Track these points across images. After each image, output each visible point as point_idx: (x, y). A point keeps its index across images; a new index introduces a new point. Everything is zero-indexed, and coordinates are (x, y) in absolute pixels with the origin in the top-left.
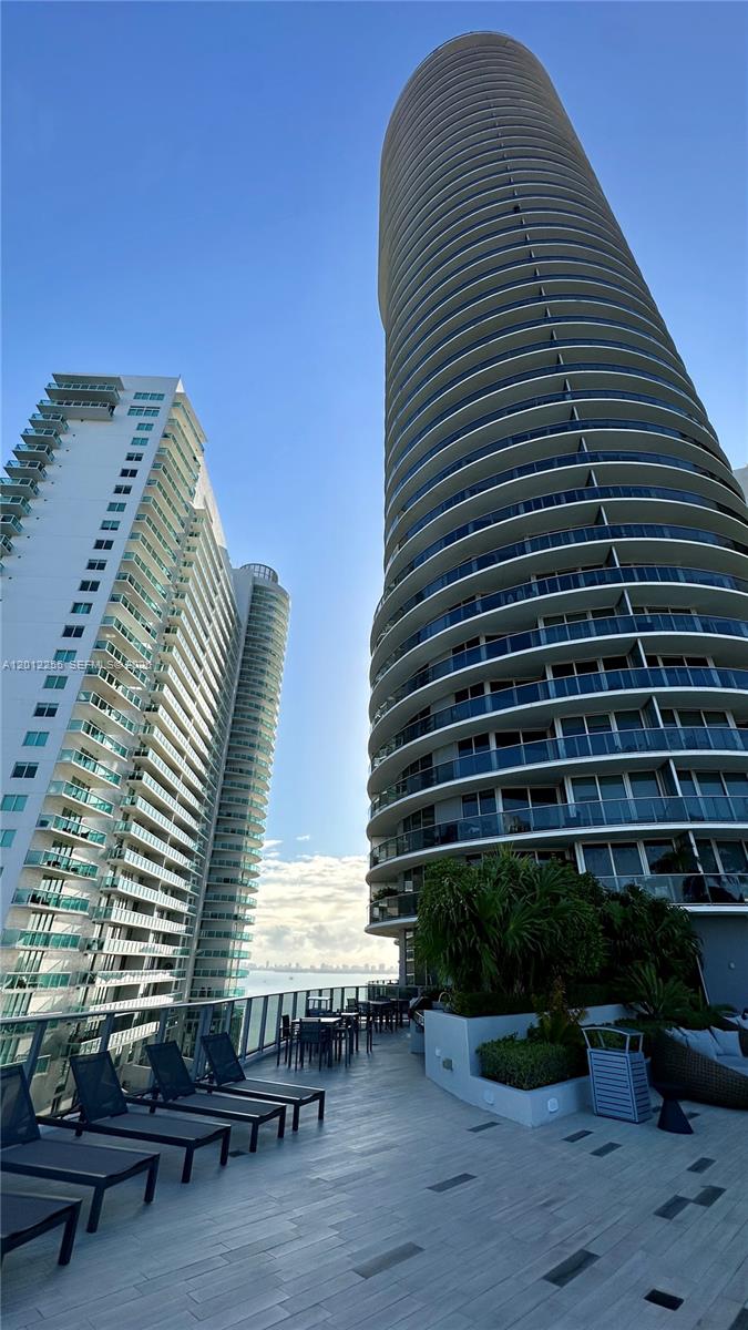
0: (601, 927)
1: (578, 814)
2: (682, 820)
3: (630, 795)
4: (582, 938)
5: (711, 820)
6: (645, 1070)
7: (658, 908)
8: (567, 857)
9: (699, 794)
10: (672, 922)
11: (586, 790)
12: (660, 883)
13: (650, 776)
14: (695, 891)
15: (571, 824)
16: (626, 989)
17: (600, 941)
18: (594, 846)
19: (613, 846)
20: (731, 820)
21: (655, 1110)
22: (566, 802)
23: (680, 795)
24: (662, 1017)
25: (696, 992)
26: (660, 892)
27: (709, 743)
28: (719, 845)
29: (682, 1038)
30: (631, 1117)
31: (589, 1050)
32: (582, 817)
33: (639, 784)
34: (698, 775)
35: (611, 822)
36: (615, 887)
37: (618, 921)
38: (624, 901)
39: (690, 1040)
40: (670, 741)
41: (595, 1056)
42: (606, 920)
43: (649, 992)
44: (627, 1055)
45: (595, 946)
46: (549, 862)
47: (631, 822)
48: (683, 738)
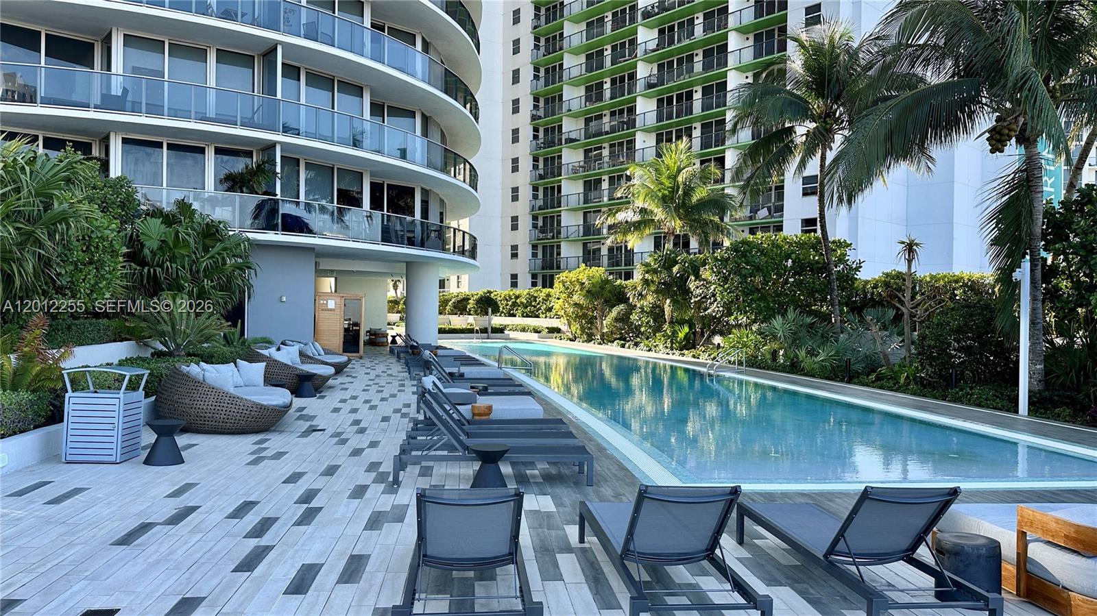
0: (125, 250)
1: (125, 91)
2: (273, 129)
3: (212, 81)
4: (91, 262)
5: (308, 136)
6: (142, 410)
7: (211, 232)
8: (95, 152)
9: (303, 101)
10: (225, 249)
11: (146, 59)
12: (223, 203)
13: (246, 61)
14: (267, 216)
15: (110, 103)
16: (143, 324)
17: (119, 267)
18: (140, 142)
19: (170, 147)
20: (330, 140)
21: (144, 448)
22: (109, 68)
23: (279, 96)
24: (183, 353)
25: (235, 325)
26: (220, 214)
27: (333, 38)
28: (309, 166)
29: (198, 374)
30: (112, 459)
31: (69, 394)
32: (130, 98)
33: (228, 69)
34: (309, 75)
35: (174, 114)
36: (161, 202)
37: (151, 244)
38: (169, 220)
39: (207, 374)
40: (287, 20)
41: (74, 402)
42: (134, 242)
43: (173, 328)
44: (121, 395)
45: (110, 273)
46: (60, 154)
47: (204, 119)
48: (304, 21)
